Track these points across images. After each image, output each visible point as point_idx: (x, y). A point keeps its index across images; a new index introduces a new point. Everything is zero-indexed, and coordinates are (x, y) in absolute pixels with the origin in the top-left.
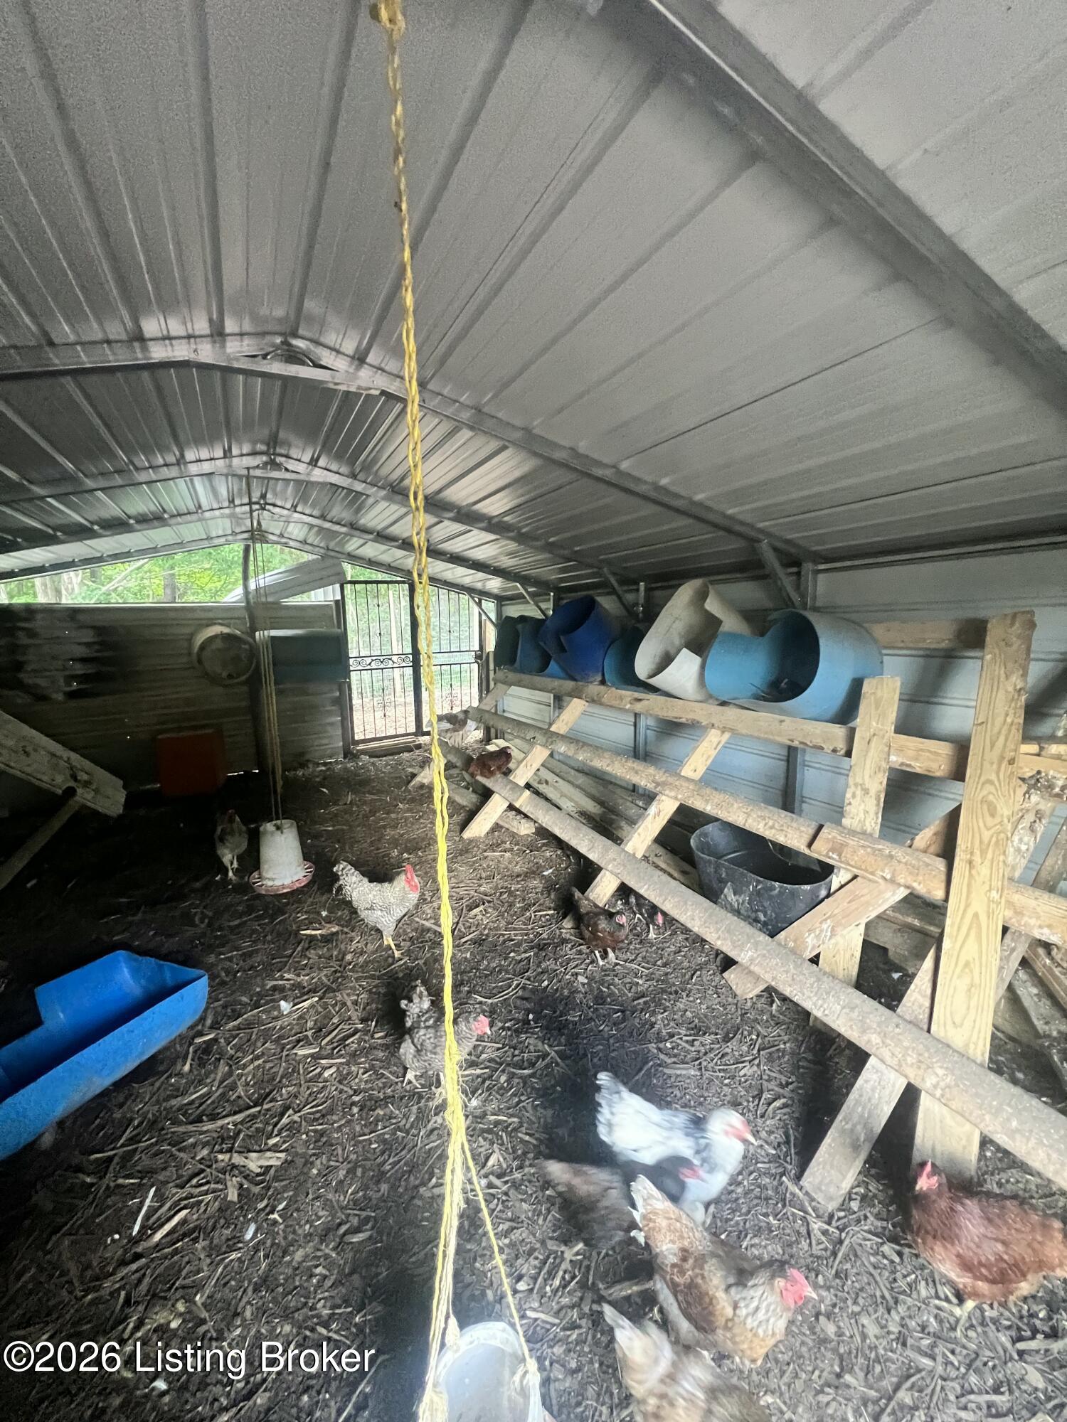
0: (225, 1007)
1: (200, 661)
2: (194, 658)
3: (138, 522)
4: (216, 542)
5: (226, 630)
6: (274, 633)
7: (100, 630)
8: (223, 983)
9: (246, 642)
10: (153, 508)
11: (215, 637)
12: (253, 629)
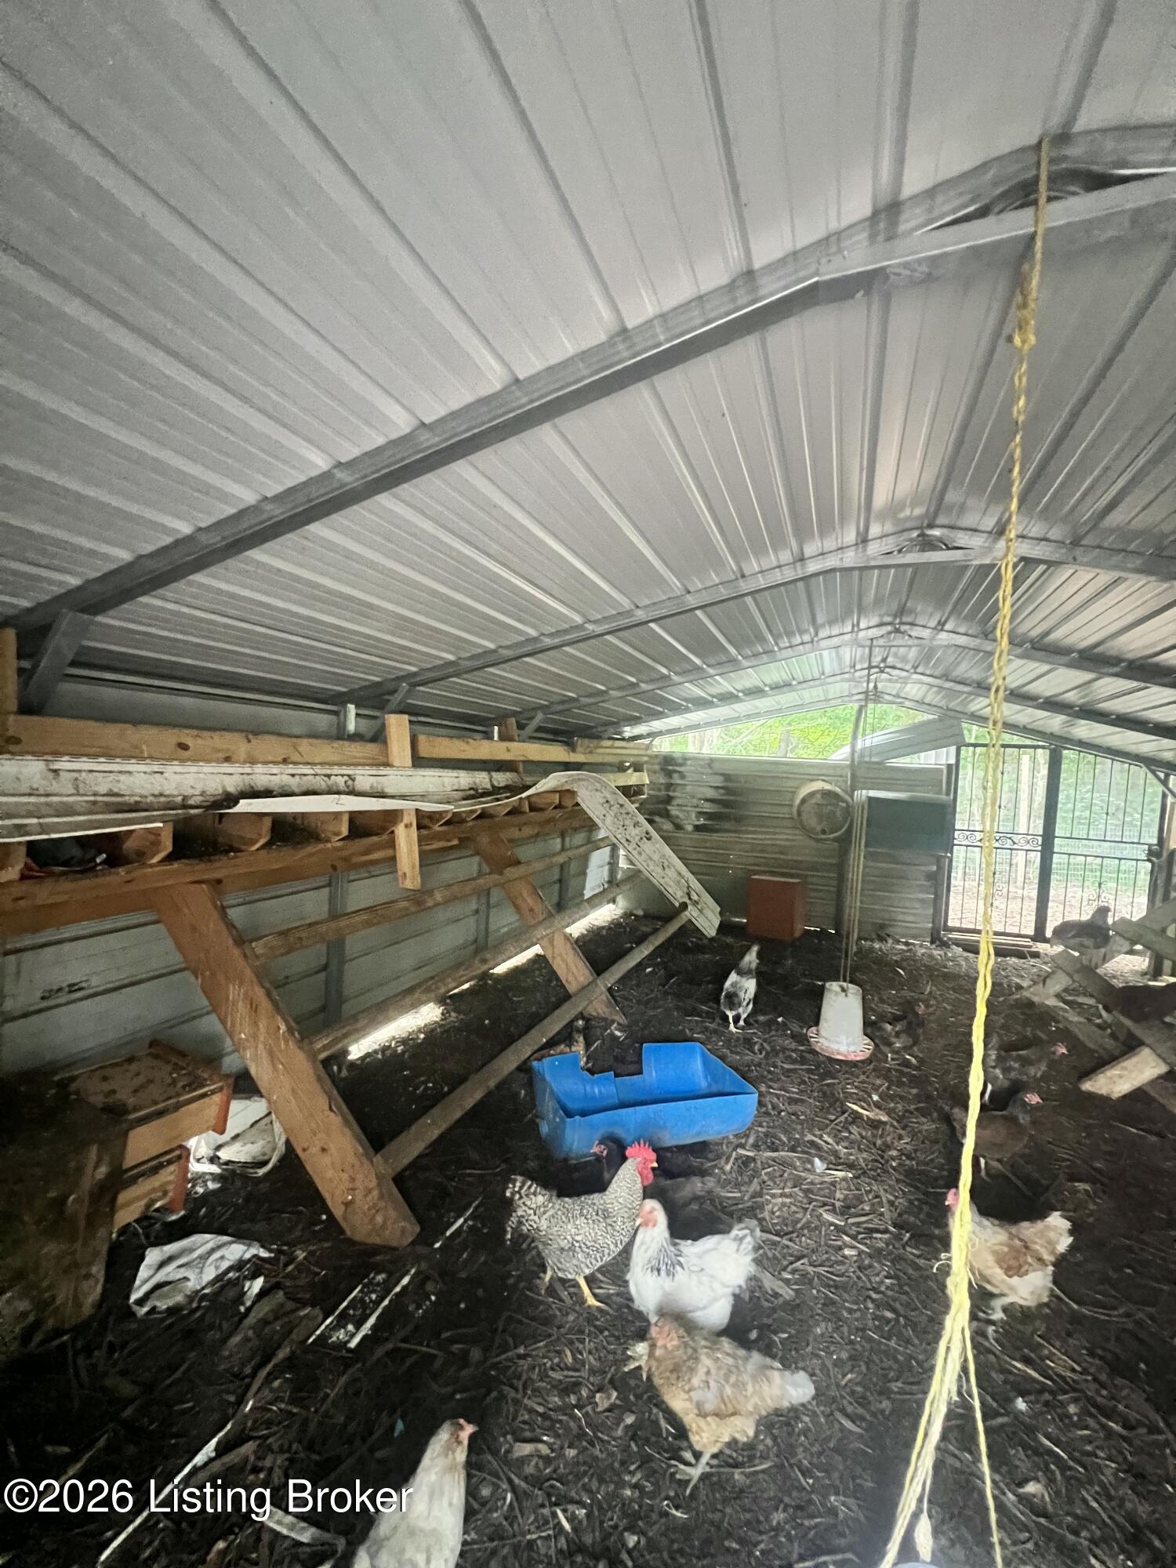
0: (766, 1135)
1: (799, 813)
2: (795, 810)
3: (772, 689)
4: (833, 703)
5: (828, 787)
6: (873, 793)
7: (727, 777)
8: (767, 1114)
9: (844, 801)
10: (785, 677)
11: (817, 792)
12: (853, 789)
